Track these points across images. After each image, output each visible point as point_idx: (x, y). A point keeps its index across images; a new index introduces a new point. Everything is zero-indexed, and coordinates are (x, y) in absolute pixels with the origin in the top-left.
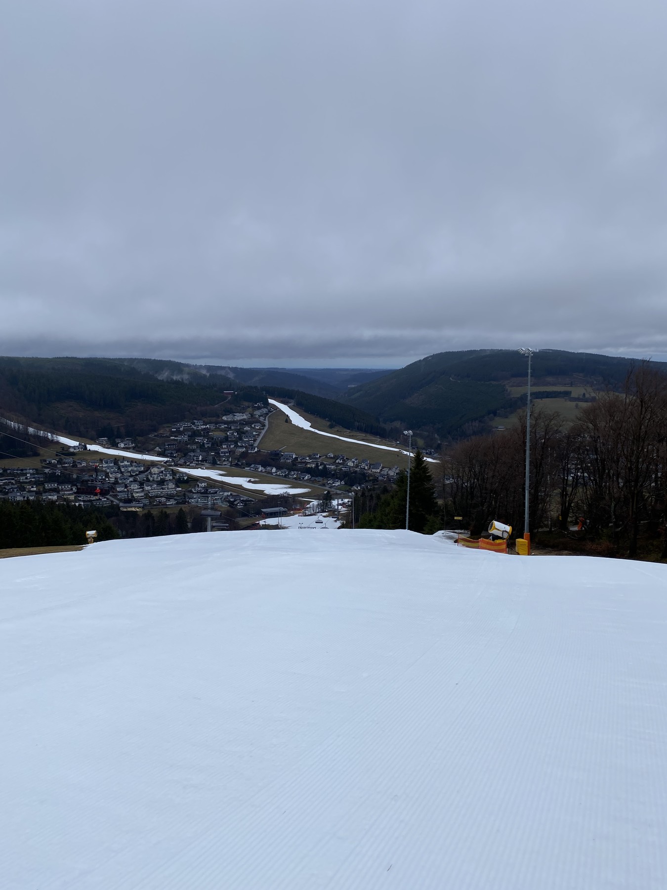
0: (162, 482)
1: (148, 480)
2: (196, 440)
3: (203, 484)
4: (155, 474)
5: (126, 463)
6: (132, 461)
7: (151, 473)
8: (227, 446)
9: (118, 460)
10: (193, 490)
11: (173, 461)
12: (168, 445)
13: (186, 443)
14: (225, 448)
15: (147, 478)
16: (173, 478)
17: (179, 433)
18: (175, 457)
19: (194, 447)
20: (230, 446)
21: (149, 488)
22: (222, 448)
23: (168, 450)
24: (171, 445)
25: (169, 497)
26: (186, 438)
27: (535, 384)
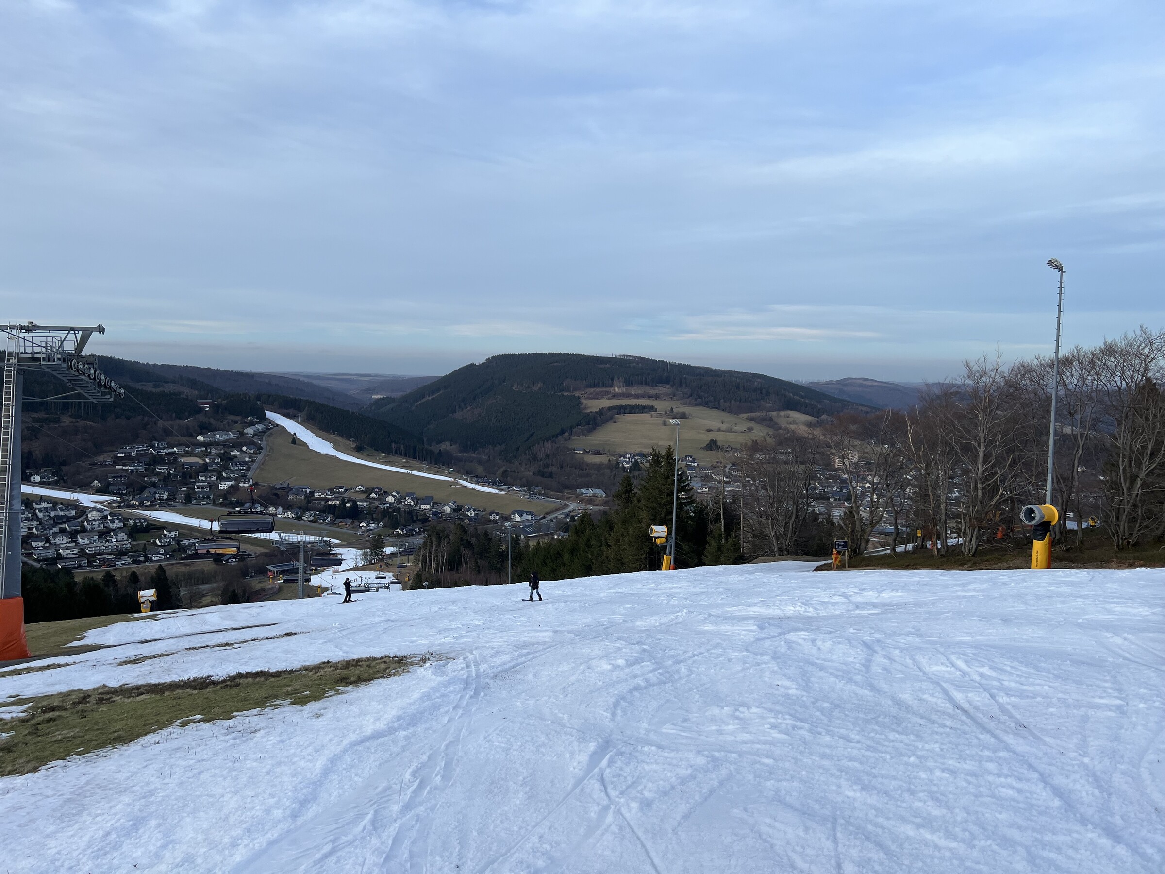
0: (104, 534)
1: (84, 530)
2: (158, 470)
3: (173, 533)
4: (94, 520)
5: (44, 505)
6: (55, 503)
7: (87, 519)
8: (206, 478)
9: (33, 502)
10: (157, 541)
11: (123, 501)
12: (113, 477)
13: (142, 475)
14: (203, 481)
15: (83, 526)
16: (125, 525)
17: (128, 459)
18: (124, 495)
19: (155, 479)
20: (210, 477)
21: (86, 541)
22: (199, 481)
23: (113, 485)
24: (117, 477)
25: (120, 553)
26: (141, 468)
27: (615, 396)
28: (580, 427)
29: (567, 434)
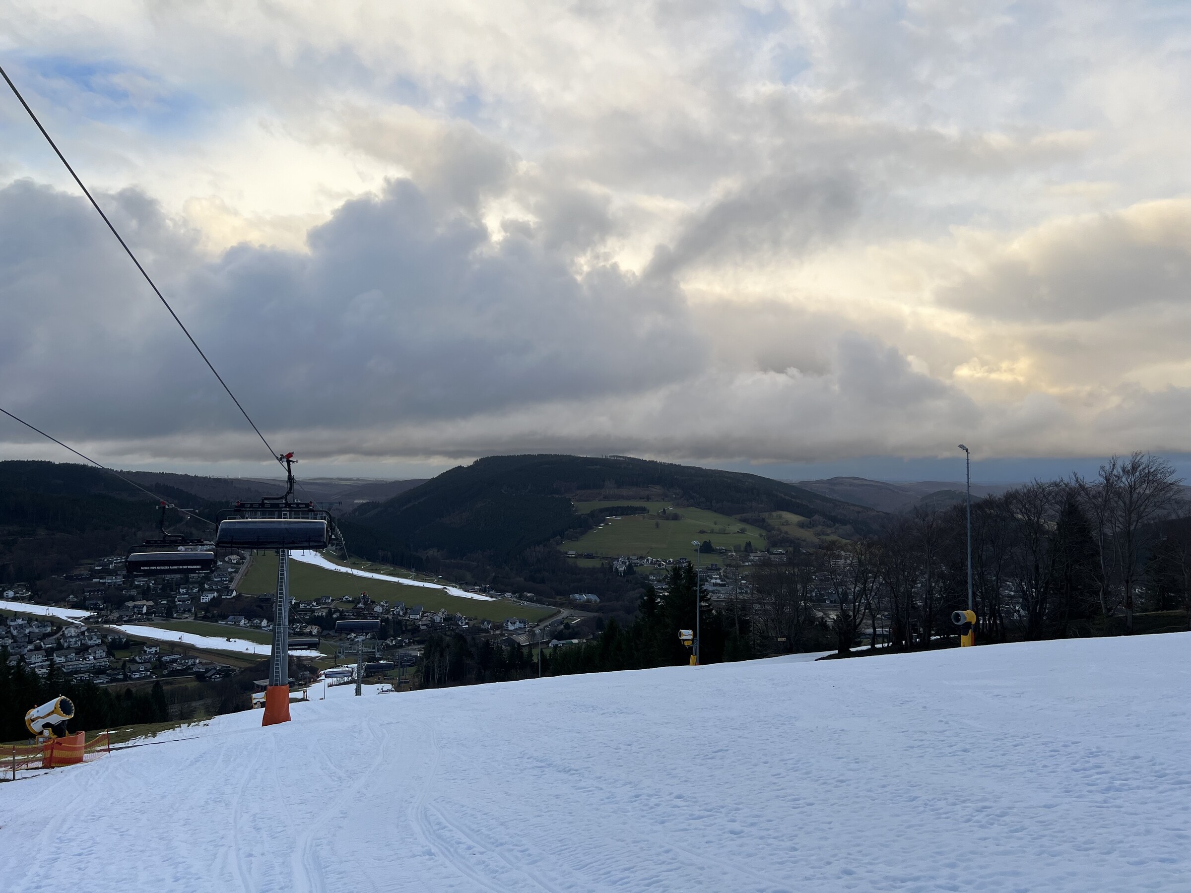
0: (83, 650)
1: (60, 647)
2: (136, 583)
3: (154, 649)
4: (71, 637)
5: (20, 621)
6: (30, 618)
7: (63, 635)
8: (187, 591)
9: (7, 618)
10: (137, 658)
11: (99, 616)
12: (90, 592)
13: (119, 588)
14: (183, 594)
15: (59, 644)
16: (103, 642)
17: (106, 572)
18: (102, 609)
19: (134, 592)
20: (192, 590)
21: (63, 659)
22: (180, 594)
23: (90, 599)
24: (94, 591)
25: (99, 671)
26: (119, 580)
27: (606, 498)
28: (572, 530)
29: (558, 537)
